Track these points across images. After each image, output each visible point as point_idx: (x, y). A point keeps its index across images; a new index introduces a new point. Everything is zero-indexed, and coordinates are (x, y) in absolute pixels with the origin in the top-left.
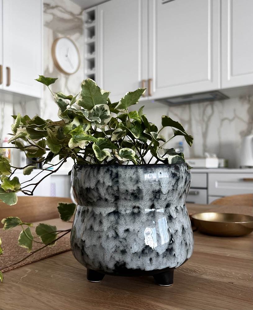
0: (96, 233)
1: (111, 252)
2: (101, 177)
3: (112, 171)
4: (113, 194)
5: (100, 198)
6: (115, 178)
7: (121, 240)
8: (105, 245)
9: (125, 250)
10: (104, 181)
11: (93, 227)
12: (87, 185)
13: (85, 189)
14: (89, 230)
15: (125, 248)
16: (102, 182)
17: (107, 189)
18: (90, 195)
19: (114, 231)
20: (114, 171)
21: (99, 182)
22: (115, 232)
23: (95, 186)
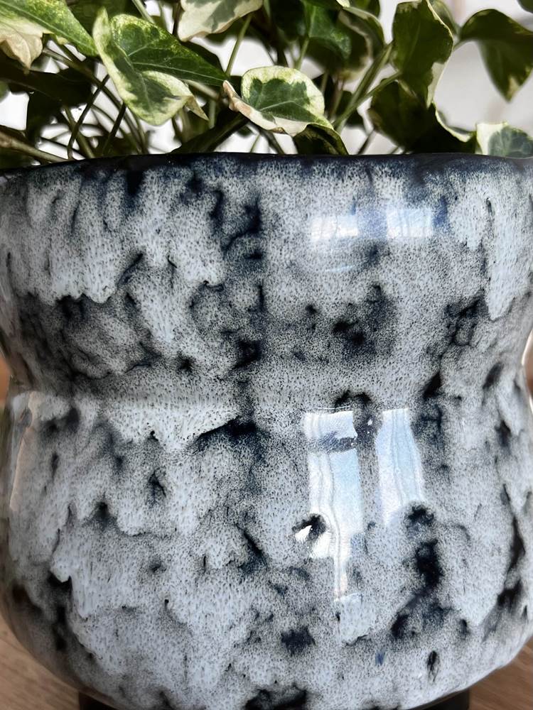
0: (131, 545)
1: (227, 645)
2: (152, 232)
3: (220, 195)
4: (226, 333)
5: (149, 357)
6: (239, 235)
7: (280, 579)
8: (193, 608)
9: (306, 629)
10: (174, 252)
11: (112, 511)
12: (64, 283)
13: (52, 302)
14: (90, 529)
15: (306, 621)
16: (157, 259)
17: (193, 305)
18: (86, 341)
19: (239, 534)
20: (236, 190)
21: (137, 260)
22: (246, 535)
23: (118, 285)
